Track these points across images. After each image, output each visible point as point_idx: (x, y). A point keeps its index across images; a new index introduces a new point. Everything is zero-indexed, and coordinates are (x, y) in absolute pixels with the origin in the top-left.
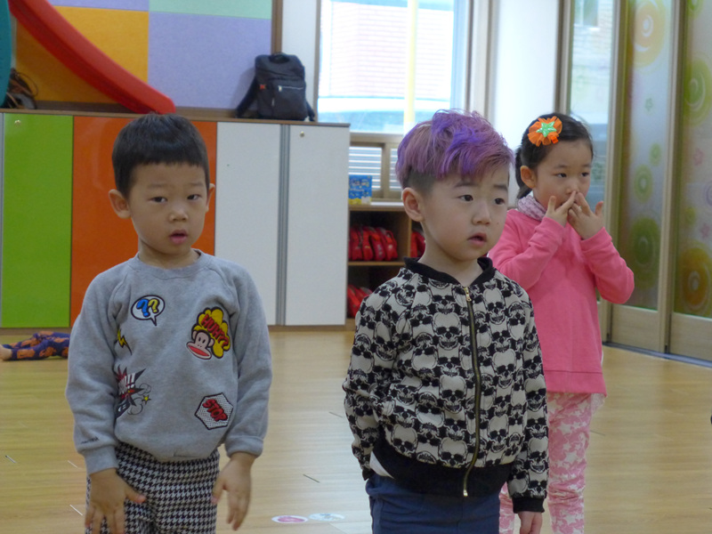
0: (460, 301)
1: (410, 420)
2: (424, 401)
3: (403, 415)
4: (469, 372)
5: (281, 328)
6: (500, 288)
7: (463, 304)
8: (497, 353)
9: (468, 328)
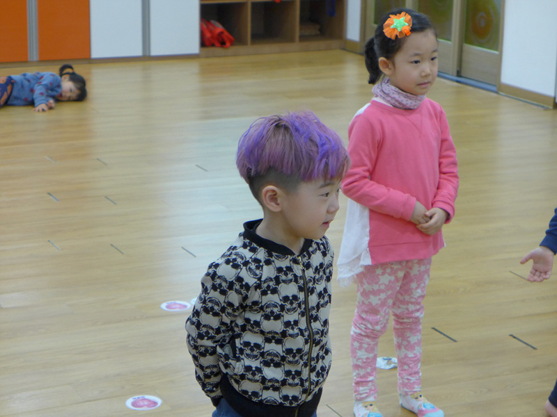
0: (297, 271)
1: (258, 377)
3: (252, 374)
4: (305, 330)
5: (147, 58)
6: (320, 249)
7: (299, 273)
8: (321, 309)
9: (303, 293)
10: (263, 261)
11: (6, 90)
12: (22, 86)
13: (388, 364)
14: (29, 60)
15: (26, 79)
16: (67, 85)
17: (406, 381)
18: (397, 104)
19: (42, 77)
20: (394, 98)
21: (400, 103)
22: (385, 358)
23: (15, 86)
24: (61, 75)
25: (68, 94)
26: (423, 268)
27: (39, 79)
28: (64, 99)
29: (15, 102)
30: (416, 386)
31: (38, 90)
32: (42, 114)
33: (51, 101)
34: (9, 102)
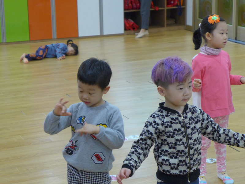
0: (180, 119)
1: (167, 163)
2: (172, 155)
3: (165, 162)
4: (185, 143)
5: (102, 36)
6: (191, 111)
7: (181, 120)
8: (193, 135)
9: (184, 128)
10: (165, 116)
11: (45, 51)
12: (52, 49)
13: (211, 161)
14: (53, 38)
15: (52, 46)
16: (70, 49)
17: (219, 167)
18: (209, 53)
19: (59, 45)
20: (208, 51)
21: (211, 53)
22: (211, 159)
23: (49, 49)
24: (68, 44)
25: (71, 53)
26: (224, 121)
27: (58, 46)
28: (69, 54)
29: (48, 56)
30: (223, 169)
31: (58, 50)
32: (60, 61)
33: (64, 56)
34: (47, 56)
